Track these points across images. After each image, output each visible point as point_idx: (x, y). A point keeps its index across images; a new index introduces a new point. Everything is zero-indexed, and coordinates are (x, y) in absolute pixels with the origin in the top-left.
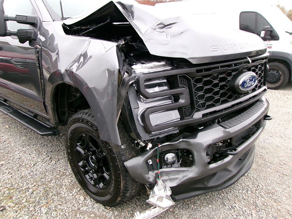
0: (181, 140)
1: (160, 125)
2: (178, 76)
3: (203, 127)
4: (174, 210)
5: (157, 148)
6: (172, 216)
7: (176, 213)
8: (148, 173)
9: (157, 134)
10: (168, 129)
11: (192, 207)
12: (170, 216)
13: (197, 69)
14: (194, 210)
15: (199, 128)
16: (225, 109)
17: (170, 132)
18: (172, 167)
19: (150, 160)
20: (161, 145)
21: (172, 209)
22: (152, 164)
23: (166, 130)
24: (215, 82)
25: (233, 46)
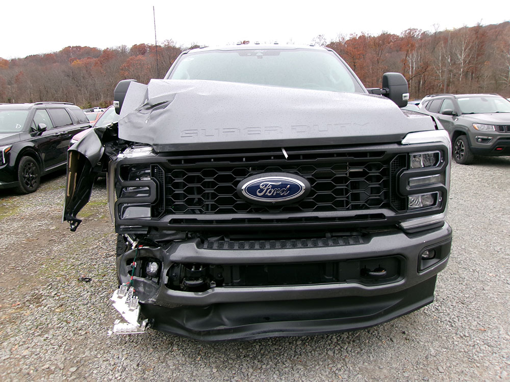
0: (159, 248)
2: (151, 165)
6: (164, 354)
9: (128, 230)
11: (197, 359)
13: (168, 159)
14: (193, 362)
17: (139, 231)
18: (151, 279)
20: (141, 247)
24: (207, 180)
25: (232, 130)
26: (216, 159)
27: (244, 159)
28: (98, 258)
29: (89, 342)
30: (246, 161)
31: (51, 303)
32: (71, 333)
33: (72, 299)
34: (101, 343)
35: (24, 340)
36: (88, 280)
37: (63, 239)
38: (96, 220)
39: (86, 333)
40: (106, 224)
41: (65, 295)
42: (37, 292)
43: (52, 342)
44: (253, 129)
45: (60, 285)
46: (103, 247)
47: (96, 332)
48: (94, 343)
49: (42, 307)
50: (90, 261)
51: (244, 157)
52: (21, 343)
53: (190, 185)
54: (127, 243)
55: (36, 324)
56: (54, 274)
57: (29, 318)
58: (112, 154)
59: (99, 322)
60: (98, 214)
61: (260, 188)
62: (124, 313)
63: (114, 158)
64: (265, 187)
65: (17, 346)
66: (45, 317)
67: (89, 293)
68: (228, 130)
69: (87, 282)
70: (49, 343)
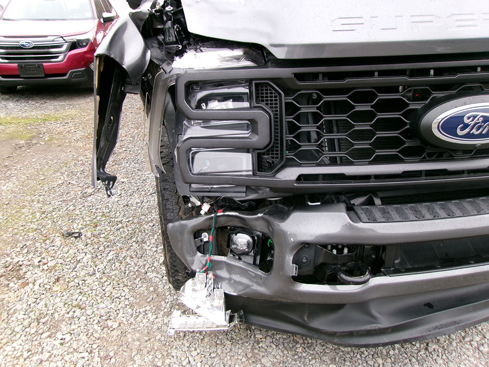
0: (260, 215)
1: (212, 175)
2: (254, 83)
3: (319, 203)
4: (263, 340)
5: (213, 215)
6: (249, 347)
7: (260, 345)
8: (195, 254)
9: (204, 190)
10: (218, 186)
11: (297, 350)
12: (247, 345)
13: (295, 72)
14: (296, 357)
15: (310, 204)
16: (378, 177)
17: (227, 192)
18: (240, 259)
19: (206, 234)
20: (222, 214)
21: (261, 336)
22: (207, 242)
23: (215, 186)
24: (360, 107)
25: (427, 19)
26: (382, 73)
27: (432, 72)
28: (73, 199)
29: (130, 340)
30: (435, 75)
31: (40, 277)
32: (96, 327)
33: (68, 267)
34: (149, 339)
35: (27, 347)
36: (77, 235)
37: (9, 172)
38: (43, 143)
39: (120, 325)
40: (60, 148)
41: (54, 262)
42: (8, 259)
43: (75, 346)
44: (464, 17)
45: (38, 244)
46: (72, 182)
47: (132, 320)
48: (138, 340)
49: (31, 285)
50: (64, 205)
51: (432, 69)
52: (26, 355)
53: (327, 117)
54: (190, 205)
55: (33, 317)
56: (22, 228)
57: (18, 307)
58: (163, 61)
59: (127, 302)
60: (41, 136)
61: (463, 122)
62: (198, 307)
63: (168, 69)
64: (472, 121)
65: (22, 360)
66: (43, 303)
67: (89, 256)
68: (420, 19)
69: (76, 237)
70: (72, 350)
